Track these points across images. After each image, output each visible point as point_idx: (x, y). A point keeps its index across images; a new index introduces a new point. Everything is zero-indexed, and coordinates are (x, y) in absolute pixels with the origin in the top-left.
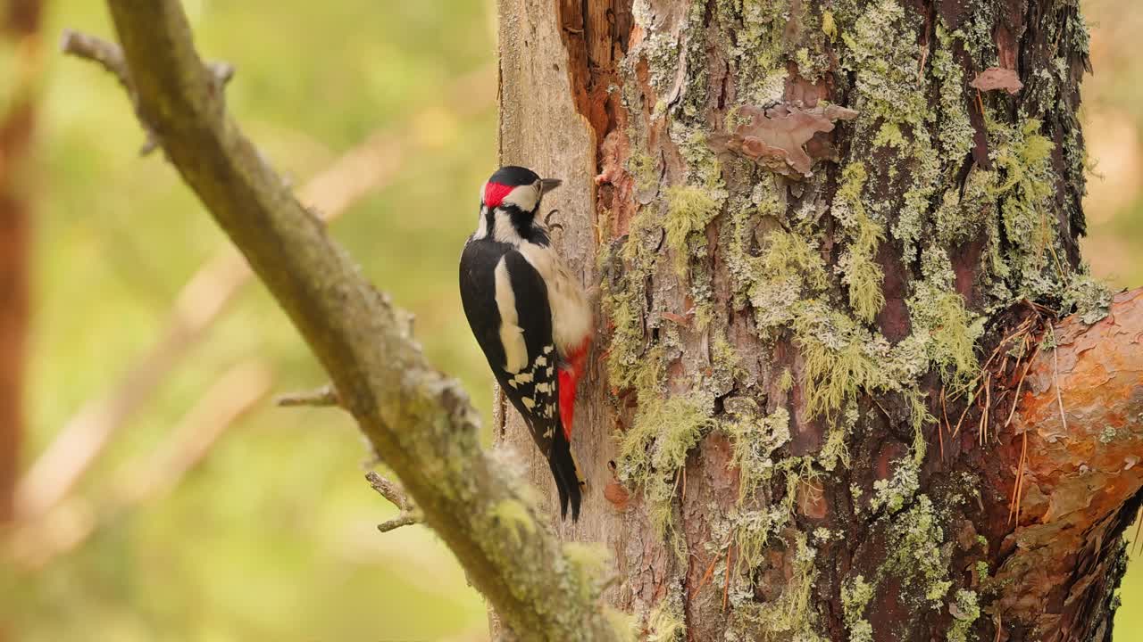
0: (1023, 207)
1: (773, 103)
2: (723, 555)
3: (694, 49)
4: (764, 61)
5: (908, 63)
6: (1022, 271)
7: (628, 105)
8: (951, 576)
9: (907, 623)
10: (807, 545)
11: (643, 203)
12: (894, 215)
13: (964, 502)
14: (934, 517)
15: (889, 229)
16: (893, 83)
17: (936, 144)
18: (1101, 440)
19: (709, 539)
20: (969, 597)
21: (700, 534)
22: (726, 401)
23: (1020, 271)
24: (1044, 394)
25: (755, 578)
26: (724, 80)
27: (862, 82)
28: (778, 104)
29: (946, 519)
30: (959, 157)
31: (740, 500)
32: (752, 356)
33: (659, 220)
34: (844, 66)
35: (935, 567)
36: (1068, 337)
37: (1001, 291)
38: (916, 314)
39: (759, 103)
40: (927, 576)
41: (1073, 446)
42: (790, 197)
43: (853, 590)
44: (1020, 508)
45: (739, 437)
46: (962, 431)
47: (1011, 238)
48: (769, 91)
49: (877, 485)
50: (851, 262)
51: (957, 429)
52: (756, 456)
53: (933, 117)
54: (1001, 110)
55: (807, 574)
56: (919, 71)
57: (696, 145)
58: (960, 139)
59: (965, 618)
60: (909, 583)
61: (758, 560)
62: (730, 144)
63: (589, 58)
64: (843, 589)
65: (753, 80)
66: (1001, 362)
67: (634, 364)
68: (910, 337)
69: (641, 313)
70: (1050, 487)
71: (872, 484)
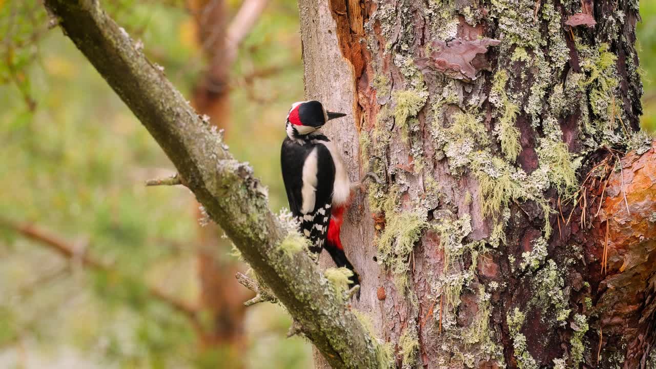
0: (601, 94)
1: (451, 38)
2: (437, 301)
3: (405, 11)
4: (445, 15)
5: (528, 11)
6: (603, 131)
7: (370, 48)
8: (571, 307)
9: (547, 335)
10: (486, 292)
11: (382, 104)
12: (525, 101)
13: (575, 263)
14: (558, 272)
15: (523, 108)
16: (520, 24)
17: (548, 58)
18: (650, 220)
19: (429, 293)
20: (582, 318)
21: (424, 291)
22: (435, 213)
23: (602, 131)
24: (617, 197)
25: (457, 313)
26: (423, 29)
27: (502, 24)
28: (454, 39)
29: (565, 273)
30: (561, 65)
31: (446, 268)
32: (448, 186)
33: (391, 113)
34: (491, 16)
35: (560, 301)
36: (629, 163)
37: (591, 142)
38: (542, 156)
39: (443, 40)
40: (556, 307)
41: (635, 225)
42: (465, 93)
43: (513, 316)
44: (608, 264)
45: (443, 232)
46: (571, 222)
47: (595, 112)
48: (449, 32)
49: (524, 255)
50: (501, 127)
51: (568, 221)
52: (453, 243)
53: (545, 43)
54: (585, 39)
55: (487, 309)
56: (534, 16)
57: (409, 66)
58: (561, 54)
59: (580, 330)
60: (546, 312)
61: (458, 302)
62: (428, 63)
63: (350, 29)
64: (508, 316)
65: (440, 26)
66: (591, 181)
67: (382, 197)
68: (538, 169)
69: (384, 168)
70: (624, 251)
71: (521, 255)
